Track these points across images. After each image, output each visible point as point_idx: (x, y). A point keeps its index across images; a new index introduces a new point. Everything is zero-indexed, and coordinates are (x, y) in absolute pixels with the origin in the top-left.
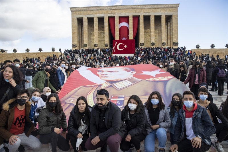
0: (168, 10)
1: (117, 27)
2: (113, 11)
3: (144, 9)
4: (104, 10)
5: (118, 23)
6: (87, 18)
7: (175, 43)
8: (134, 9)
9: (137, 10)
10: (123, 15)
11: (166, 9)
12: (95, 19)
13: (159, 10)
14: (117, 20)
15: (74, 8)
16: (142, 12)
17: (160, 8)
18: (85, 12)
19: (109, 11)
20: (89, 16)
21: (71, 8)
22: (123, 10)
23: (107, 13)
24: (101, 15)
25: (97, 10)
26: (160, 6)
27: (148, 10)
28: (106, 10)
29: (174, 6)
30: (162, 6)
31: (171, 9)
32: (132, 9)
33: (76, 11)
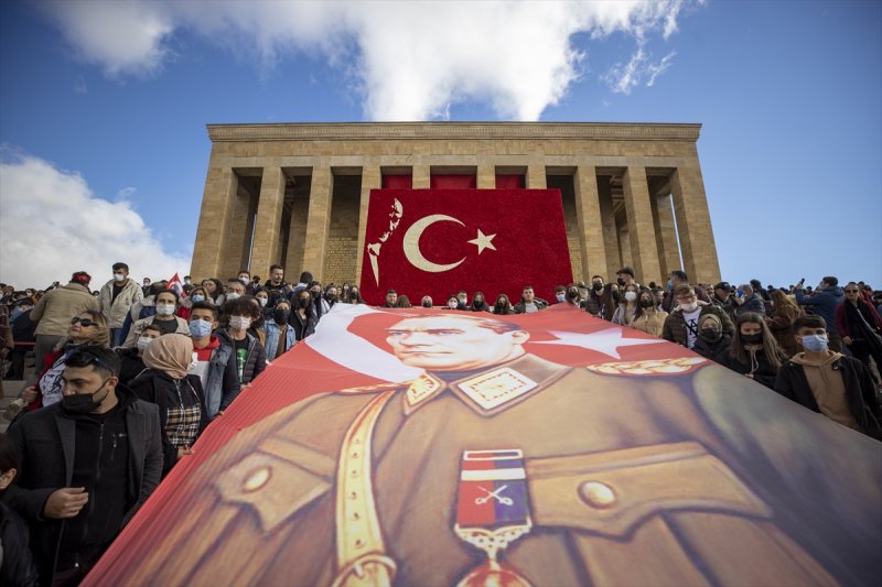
0: (653, 148)
2: (405, 144)
3: (547, 139)
4: (364, 139)
6: (283, 169)
8: (502, 138)
9: (515, 143)
10: (450, 161)
11: (643, 145)
12: (315, 175)
13: (615, 147)
15: (224, 126)
16: (539, 153)
17: (617, 139)
18: (275, 147)
19: (387, 146)
20: (289, 162)
21: (210, 127)
22: (450, 143)
23: (378, 152)
24: (349, 161)
25: (331, 139)
26: (618, 133)
27: (563, 144)
28: (373, 139)
29: (681, 132)
30: (627, 133)
31: (666, 145)
32: (493, 138)
33: (234, 141)
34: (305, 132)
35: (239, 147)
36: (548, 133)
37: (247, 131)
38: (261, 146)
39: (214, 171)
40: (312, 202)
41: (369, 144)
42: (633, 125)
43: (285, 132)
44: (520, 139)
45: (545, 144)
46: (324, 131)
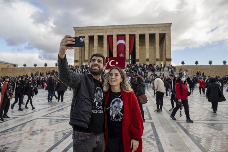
0: (161, 29)
1: (115, 44)
2: (111, 30)
3: (140, 28)
4: (103, 29)
5: (116, 41)
6: (89, 36)
7: (168, 59)
8: (131, 28)
9: (133, 29)
10: (120, 33)
11: (159, 28)
12: (95, 37)
13: (153, 29)
14: (115, 38)
15: (77, 27)
16: (138, 31)
17: (154, 27)
18: (87, 31)
19: (108, 31)
20: (90, 35)
21: (74, 28)
22: (120, 29)
23: (106, 32)
24: (101, 34)
25: (97, 29)
27: (143, 29)
28: (105, 29)
29: (167, 25)
30: (156, 26)
31: (164, 28)
32: (129, 28)
33: (79, 30)
35: (80, 32)
36: (140, 26)
38: (84, 31)
40: (94, 43)
41: (104, 30)
42: (157, 24)
44: (134, 28)
45: (139, 29)
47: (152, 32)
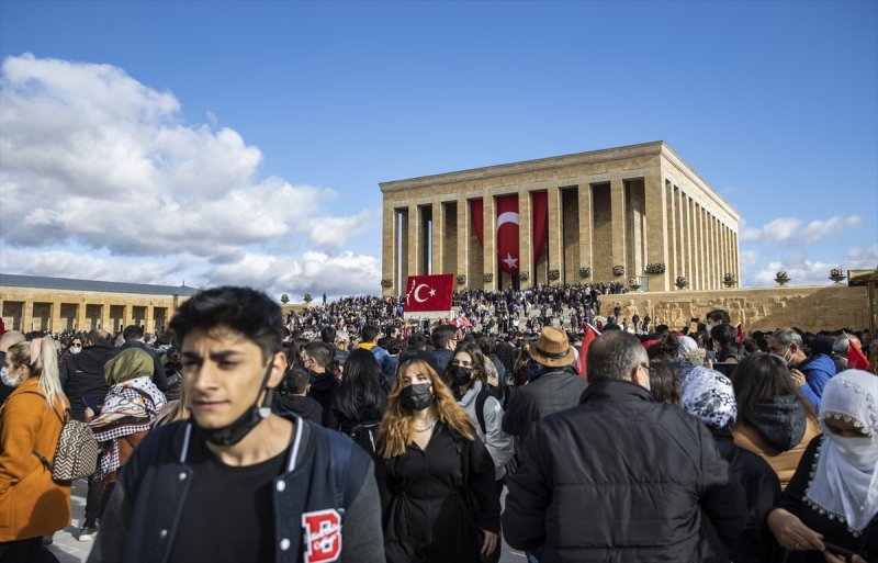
0: (629, 164)
1: (492, 224)
2: (479, 183)
3: (560, 167)
4: (457, 182)
5: (494, 215)
6: (419, 206)
8: (533, 171)
9: (540, 174)
10: (504, 190)
11: (622, 162)
12: (434, 208)
13: (603, 167)
14: (490, 207)
15: (387, 183)
16: (555, 178)
17: (603, 161)
18: (413, 192)
19: (470, 185)
20: (422, 201)
21: (381, 185)
22: (503, 179)
23: (465, 189)
24: (450, 197)
25: (441, 184)
26: (605, 156)
27: (570, 170)
28: (460, 181)
29: (648, 150)
30: (611, 155)
31: (638, 160)
32: (527, 171)
33: (393, 191)
34: (427, 182)
35: (396, 194)
36: (559, 163)
37: (397, 185)
38: (406, 192)
39: (386, 211)
41: (459, 185)
42: (613, 150)
43: (417, 183)
44: (543, 170)
45: (559, 171)
46: (436, 180)
47: (599, 178)
